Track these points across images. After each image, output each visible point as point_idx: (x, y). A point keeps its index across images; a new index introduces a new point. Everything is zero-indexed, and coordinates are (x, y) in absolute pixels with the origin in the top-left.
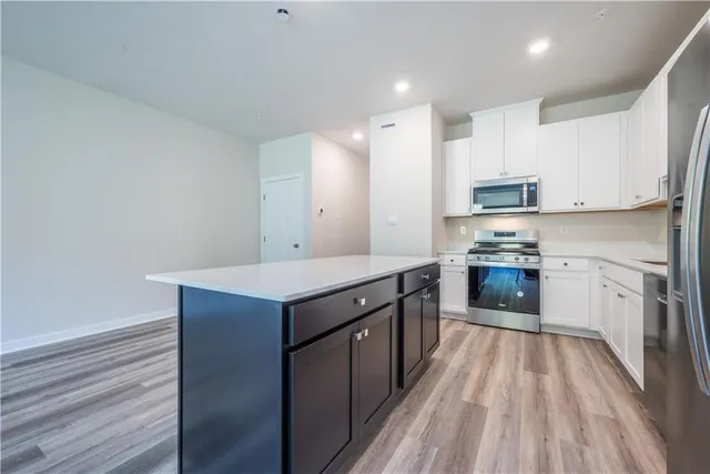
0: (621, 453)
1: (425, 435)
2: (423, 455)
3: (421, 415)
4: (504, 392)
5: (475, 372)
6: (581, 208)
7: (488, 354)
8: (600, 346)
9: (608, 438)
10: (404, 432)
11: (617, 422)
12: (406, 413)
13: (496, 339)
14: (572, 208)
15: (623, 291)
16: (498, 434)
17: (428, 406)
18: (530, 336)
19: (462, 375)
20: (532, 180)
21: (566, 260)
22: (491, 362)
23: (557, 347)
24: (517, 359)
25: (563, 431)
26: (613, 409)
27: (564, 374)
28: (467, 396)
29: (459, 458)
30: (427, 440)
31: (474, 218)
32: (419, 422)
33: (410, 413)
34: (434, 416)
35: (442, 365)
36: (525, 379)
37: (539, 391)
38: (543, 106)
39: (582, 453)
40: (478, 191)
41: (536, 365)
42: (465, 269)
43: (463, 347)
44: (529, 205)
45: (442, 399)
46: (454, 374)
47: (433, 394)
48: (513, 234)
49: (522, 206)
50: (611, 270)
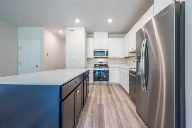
0: (128, 106)
1: (91, 116)
2: (92, 121)
3: (89, 111)
4: (105, 99)
5: (98, 97)
6: (115, 57)
7: (100, 91)
8: (119, 86)
9: (125, 104)
10: (86, 117)
11: (126, 100)
12: (85, 112)
13: (100, 88)
14: (114, 57)
15: (125, 74)
16: (107, 110)
17: (90, 108)
18: (107, 86)
19: (96, 98)
20: (106, 50)
21: (113, 68)
22: (101, 93)
23: (112, 87)
24: (106, 92)
25: (118, 105)
26: (124, 98)
27: (115, 93)
28: (98, 103)
29: (101, 118)
30: (92, 117)
31: (94, 59)
32: (89, 113)
33: (86, 112)
34: (92, 110)
35: (90, 97)
36: (109, 96)
37: (112, 98)
38: (109, 34)
39: (122, 108)
40: (95, 52)
41: (110, 93)
42: (93, 71)
43: (94, 91)
44: (106, 56)
45: (93, 105)
46: (94, 98)
47: (90, 105)
48: (103, 63)
49: (105, 56)
50: (122, 70)
